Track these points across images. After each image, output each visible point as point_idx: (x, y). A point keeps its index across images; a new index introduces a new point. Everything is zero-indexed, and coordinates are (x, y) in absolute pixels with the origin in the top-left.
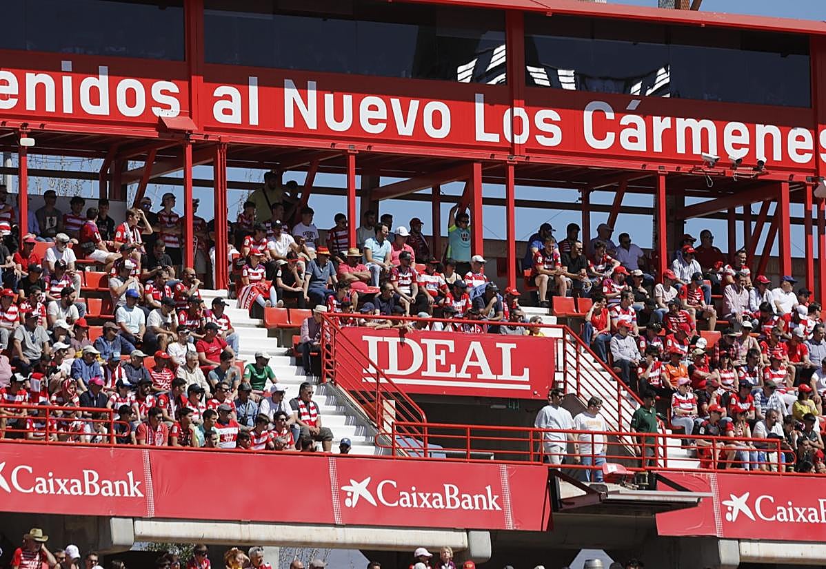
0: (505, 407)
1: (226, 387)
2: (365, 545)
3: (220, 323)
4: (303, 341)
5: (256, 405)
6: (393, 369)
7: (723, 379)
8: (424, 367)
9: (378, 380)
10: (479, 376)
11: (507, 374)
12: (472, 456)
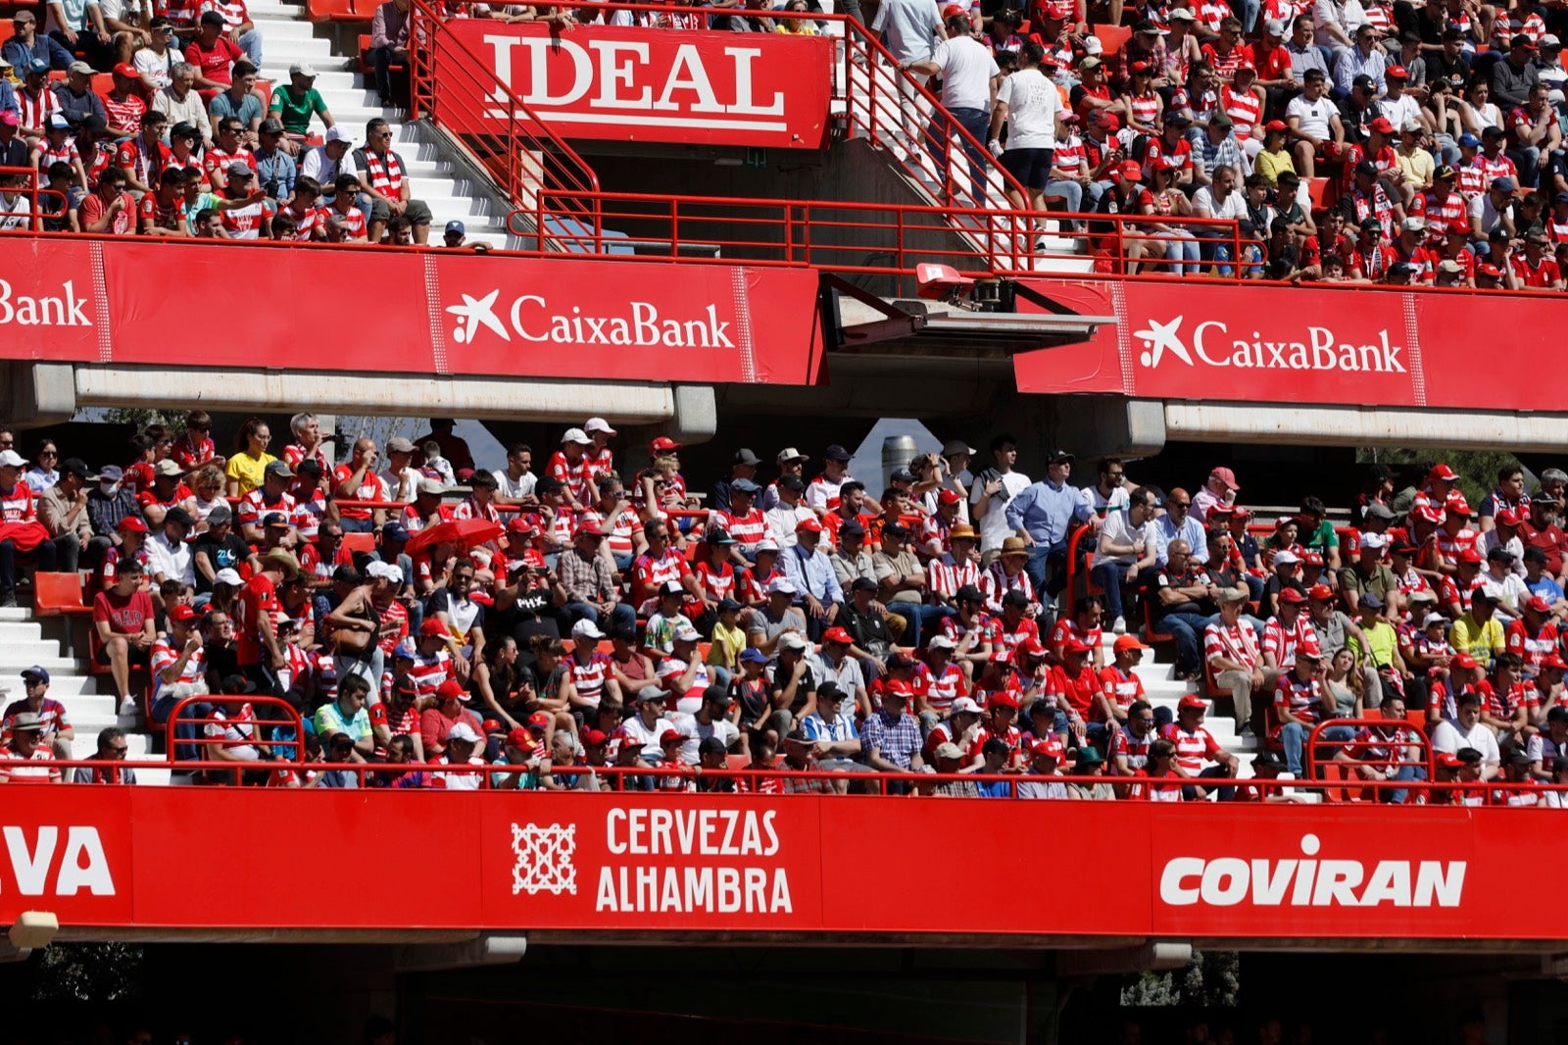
1: (238, 125)
2: (490, 411)
3: (229, 13)
4: (376, 45)
5: (291, 161)
6: (539, 94)
7: (1137, 112)
9: (511, 113)
12: (683, 252)
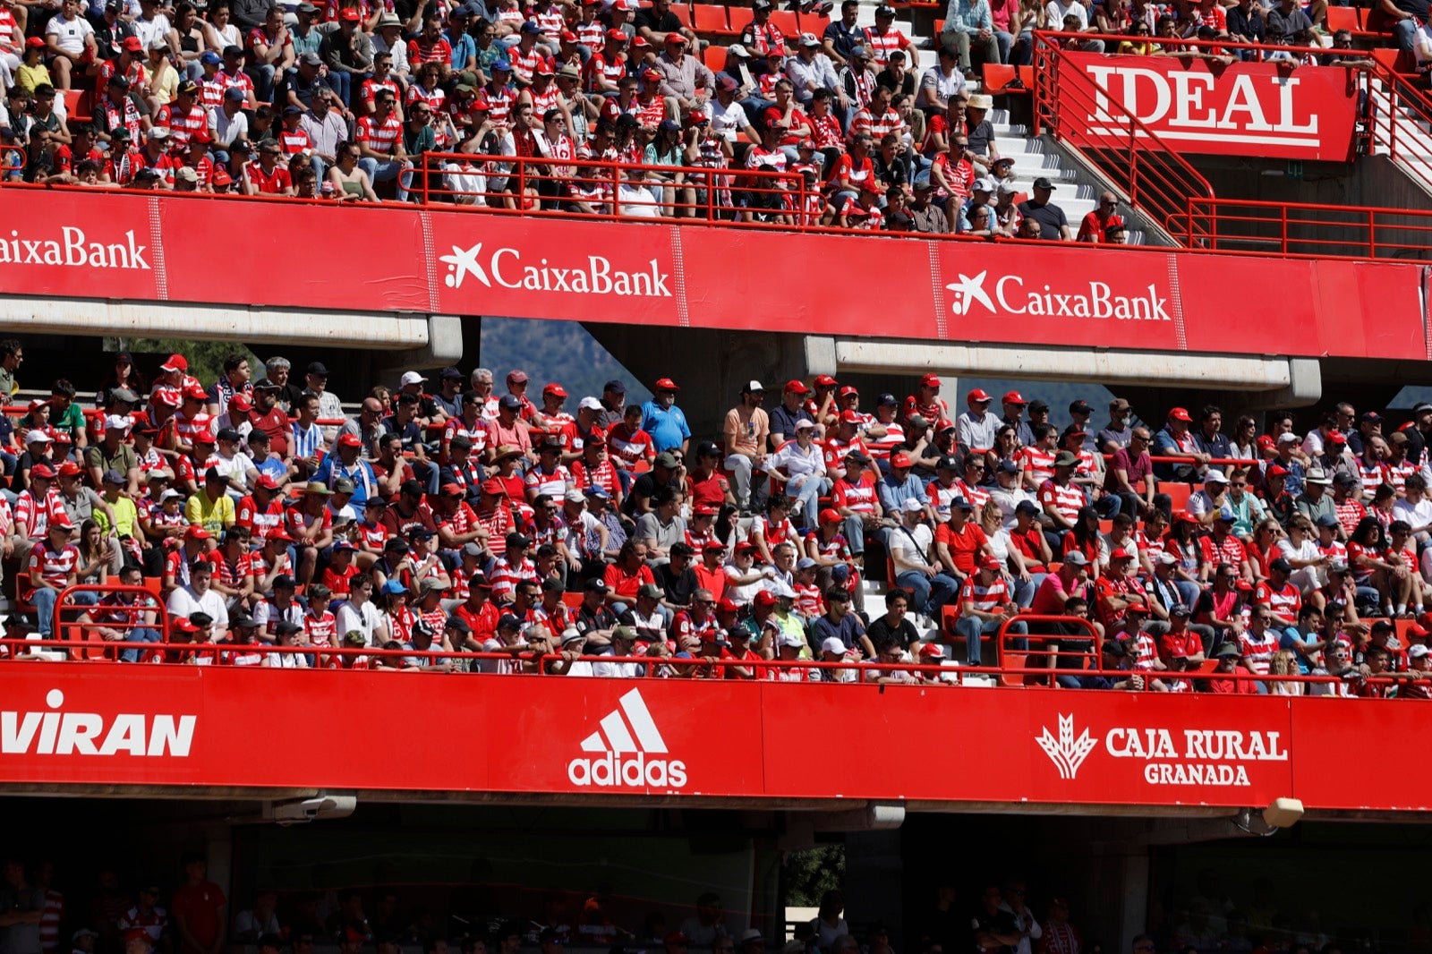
0: (1282, 173)
8: (1172, 112)
10: (1249, 127)
11: (1287, 123)
